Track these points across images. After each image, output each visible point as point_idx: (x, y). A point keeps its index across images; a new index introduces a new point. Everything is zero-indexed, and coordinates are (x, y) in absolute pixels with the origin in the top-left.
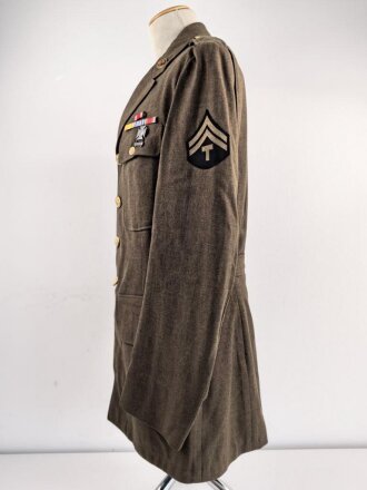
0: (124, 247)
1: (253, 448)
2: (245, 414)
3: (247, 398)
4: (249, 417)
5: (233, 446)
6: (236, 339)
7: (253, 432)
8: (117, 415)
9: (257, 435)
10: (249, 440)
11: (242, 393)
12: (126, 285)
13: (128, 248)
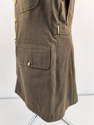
0: (18, 22)
1: (74, 104)
2: (71, 92)
3: (72, 86)
4: (72, 93)
5: (67, 104)
6: (69, 62)
7: (74, 98)
8: (18, 91)
9: (75, 99)
10: (72, 101)
11: (70, 84)
12: (20, 39)
13: (20, 22)
